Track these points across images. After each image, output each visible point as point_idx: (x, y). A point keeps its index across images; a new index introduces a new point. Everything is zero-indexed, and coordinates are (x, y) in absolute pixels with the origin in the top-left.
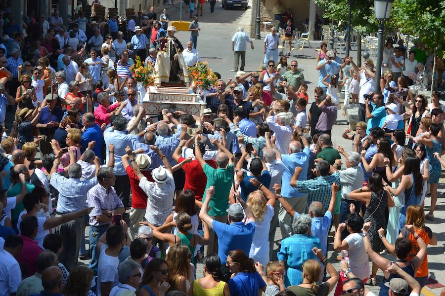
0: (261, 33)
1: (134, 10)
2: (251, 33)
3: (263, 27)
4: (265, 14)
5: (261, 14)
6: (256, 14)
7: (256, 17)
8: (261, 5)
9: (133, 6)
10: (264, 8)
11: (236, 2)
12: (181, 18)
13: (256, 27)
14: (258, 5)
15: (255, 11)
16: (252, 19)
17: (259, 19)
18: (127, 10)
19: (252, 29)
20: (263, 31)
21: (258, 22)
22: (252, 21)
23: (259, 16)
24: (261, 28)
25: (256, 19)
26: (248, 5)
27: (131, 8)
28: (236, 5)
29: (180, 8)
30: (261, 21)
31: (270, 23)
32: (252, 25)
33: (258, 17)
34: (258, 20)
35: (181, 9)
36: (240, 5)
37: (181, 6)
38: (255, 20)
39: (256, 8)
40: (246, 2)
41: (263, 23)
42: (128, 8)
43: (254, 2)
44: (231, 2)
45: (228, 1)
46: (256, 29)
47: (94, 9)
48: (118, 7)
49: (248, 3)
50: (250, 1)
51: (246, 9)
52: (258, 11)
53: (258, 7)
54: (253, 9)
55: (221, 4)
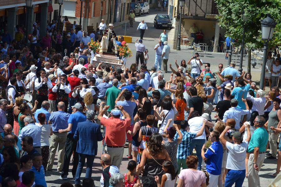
0: (181, 46)
1: (93, 27)
2: (174, 46)
3: (182, 42)
4: (184, 33)
5: (181, 32)
6: (178, 33)
7: (178, 34)
8: (182, 27)
9: (92, 24)
10: (184, 29)
11: (164, 23)
12: (125, 33)
13: (177, 41)
14: (180, 27)
15: (177, 31)
16: (175, 36)
17: (180, 36)
18: (88, 27)
19: (174, 43)
20: (183, 45)
21: (179, 38)
22: (175, 38)
23: (180, 34)
24: (181, 43)
25: (178, 36)
26: (172, 26)
28: (164, 26)
29: (125, 27)
30: (181, 38)
31: (188, 39)
32: (175, 40)
33: (179, 35)
34: (179, 37)
35: (126, 27)
36: (167, 26)
37: (126, 26)
38: (177, 36)
39: (178, 28)
40: (171, 24)
41: (183, 39)
42: (89, 26)
43: (176, 24)
44: (161, 23)
45: (159, 23)
46: (177, 43)
47: (65, 25)
48: (82, 24)
49: (173, 25)
50: (174, 23)
51: (171, 29)
52: (179, 31)
53: (179, 28)
54: (176, 29)
55: (154, 25)
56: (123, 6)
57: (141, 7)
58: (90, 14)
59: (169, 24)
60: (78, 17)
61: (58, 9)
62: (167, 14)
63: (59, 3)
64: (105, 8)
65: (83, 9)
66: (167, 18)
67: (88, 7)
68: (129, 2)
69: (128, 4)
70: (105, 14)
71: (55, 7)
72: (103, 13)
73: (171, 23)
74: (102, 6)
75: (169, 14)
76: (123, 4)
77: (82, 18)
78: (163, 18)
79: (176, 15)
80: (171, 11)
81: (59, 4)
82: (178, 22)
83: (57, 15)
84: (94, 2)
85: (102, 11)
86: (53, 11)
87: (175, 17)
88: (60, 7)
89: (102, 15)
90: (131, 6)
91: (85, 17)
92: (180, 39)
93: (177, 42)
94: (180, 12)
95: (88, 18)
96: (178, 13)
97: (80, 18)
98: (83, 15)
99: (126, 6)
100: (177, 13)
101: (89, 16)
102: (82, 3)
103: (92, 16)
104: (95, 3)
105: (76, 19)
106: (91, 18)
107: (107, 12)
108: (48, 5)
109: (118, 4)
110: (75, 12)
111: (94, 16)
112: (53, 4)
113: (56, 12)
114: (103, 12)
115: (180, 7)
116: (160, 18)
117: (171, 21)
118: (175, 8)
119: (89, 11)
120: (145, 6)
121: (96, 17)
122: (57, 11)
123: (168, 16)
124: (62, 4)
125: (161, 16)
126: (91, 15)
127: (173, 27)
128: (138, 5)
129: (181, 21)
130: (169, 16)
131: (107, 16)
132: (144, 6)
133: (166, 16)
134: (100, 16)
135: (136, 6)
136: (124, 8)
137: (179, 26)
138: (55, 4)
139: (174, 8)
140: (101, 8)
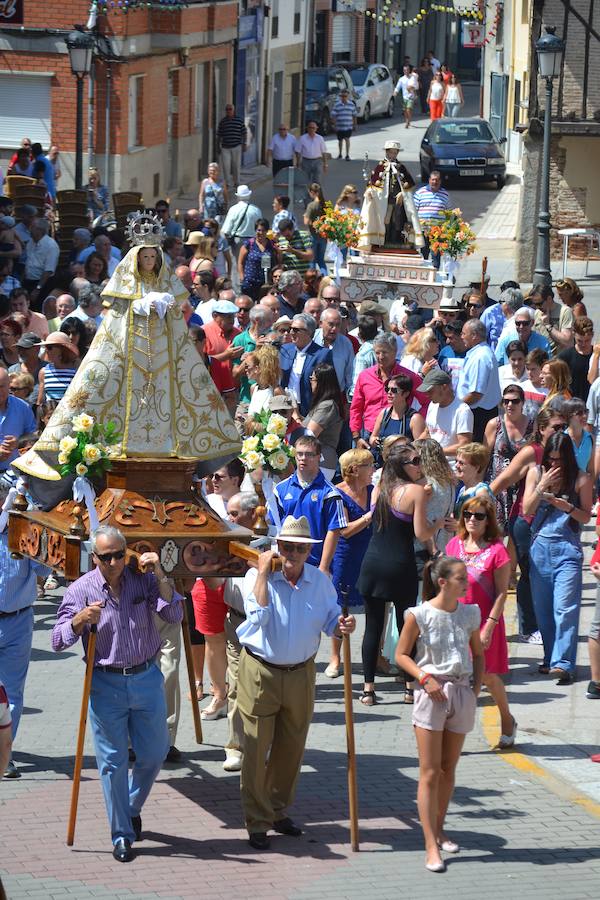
0: (554, 265)
1: (139, 195)
2: (521, 265)
3: (559, 246)
4: (564, 203)
5: (552, 202)
6: (537, 205)
7: (537, 212)
8: (553, 174)
9: (134, 182)
10: (563, 183)
11: (467, 162)
13: (535, 244)
14: (544, 173)
15: (533, 195)
16: (524, 219)
17: (546, 219)
18: (115, 196)
19: (522, 252)
20: (560, 258)
21: (541, 229)
22: (524, 229)
23: (547, 209)
24: (552, 250)
25: (537, 218)
26: (509, 171)
27: (127, 189)
28: (466, 173)
30: (551, 226)
31: (584, 231)
32: (522, 241)
33: (543, 214)
34: (541, 224)
35: (291, 188)
36: (480, 173)
38: (531, 222)
39: (535, 184)
40: (500, 161)
41: (560, 232)
42: (117, 191)
43: (529, 163)
44: (451, 162)
45: (442, 162)
46: (535, 255)
49: (508, 165)
50: (515, 157)
51: (500, 187)
52: (540, 194)
53: (543, 180)
54: (526, 185)
55: (419, 169)
56: (273, 89)
57: (357, 89)
58: (118, 134)
59: (492, 161)
60: (66, 149)
62: (478, 117)
64: (187, 100)
65: (89, 111)
66: (483, 138)
67: (109, 102)
68: (297, 68)
69: (295, 77)
70: (190, 130)
72: (182, 126)
73: (500, 156)
74: (175, 91)
75: (486, 117)
76: (272, 80)
77: (86, 156)
78: (462, 138)
79: (524, 121)
80: (499, 103)
82: (536, 154)
84: (134, 77)
85: (175, 117)
87: (520, 130)
89: (175, 135)
90: (308, 86)
91: (98, 149)
92: (545, 232)
93: (535, 249)
94: (542, 107)
95: (113, 152)
96: (533, 112)
97: (73, 154)
98: (86, 141)
99: (287, 86)
100: (530, 109)
101: (118, 143)
102: (80, 84)
103: (131, 141)
104: (140, 81)
106: (125, 152)
107: (198, 121)
109: (247, 78)
110: (48, 122)
111: (140, 142)
114: (180, 121)
115: (541, 83)
116: (448, 138)
117: (499, 148)
118: (518, 83)
119: (116, 119)
120: (375, 81)
121: (149, 146)
123: (484, 125)
125: (453, 129)
126: (125, 139)
127: (508, 176)
128: (339, 80)
129: (549, 146)
130: (492, 128)
131: (199, 138)
132: (371, 84)
133: (478, 126)
134: (169, 140)
135: (332, 84)
136: (278, 96)
137: (540, 171)
139: (512, 86)
140: (171, 101)
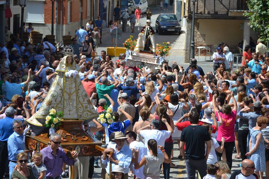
0: (196, 57)
1: (71, 36)
2: (186, 58)
3: (197, 51)
4: (199, 39)
5: (195, 39)
6: (191, 39)
7: (191, 41)
8: (195, 30)
9: (69, 33)
10: (198, 33)
11: (170, 27)
12: (116, 43)
13: (190, 51)
14: (192, 30)
15: (189, 36)
16: (187, 44)
17: (193, 44)
18: (63, 37)
19: (186, 53)
20: (198, 55)
21: (192, 47)
22: (187, 46)
23: (194, 40)
24: (195, 53)
25: (191, 43)
27: (67, 35)
28: (169, 30)
29: (115, 34)
30: (195, 46)
31: (205, 47)
32: (186, 50)
33: (192, 42)
34: (192, 45)
35: (117, 35)
36: (173, 30)
37: (117, 32)
38: (189, 44)
39: (190, 33)
40: (180, 27)
41: (198, 47)
42: (64, 35)
43: (188, 27)
44: (165, 27)
45: (162, 27)
46: (190, 54)
47: (31, 36)
48: (55, 34)
49: (182, 28)
50: (184, 25)
51: (180, 34)
52: (192, 36)
53: (192, 32)
54: (187, 34)
55: (155, 29)
56: (111, 5)
57: (136, 5)
58: (65, 18)
59: (177, 27)
60: (49, 23)
61: (20, 12)
62: (173, 14)
63: (21, 4)
64: (85, 8)
65: (56, 12)
66: (174, 20)
67: (62, 9)
71: (15, 10)
72: (84, 16)
73: (179, 25)
74: (82, 6)
75: (175, 13)
76: (111, 2)
77: (55, 25)
78: (168, 20)
79: (186, 14)
80: (179, 9)
81: (21, 6)
82: (190, 24)
83: (19, 21)
84: (69, 1)
85: (82, 13)
86: (13, 16)
87: (185, 17)
88: (23, 10)
89: (82, 19)
90: (122, 4)
91: (58, 23)
92: (193, 47)
93: (190, 53)
94: (192, 10)
95: (63, 24)
96: (189, 12)
97: (51, 24)
98: (55, 21)
101: (65, 21)
102: (53, 3)
103: (68, 21)
104: (71, 3)
105: (46, 26)
106: (67, 24)
107: (89, 14)
108: (5, 8)
109: (103, 2)
110: (43, 15)
111: (71, 21)
112: (12, 6)
113: (16, 17)
114: (83, 15)
115: (192, 3)
116: (164, 20)
117: (179, 23)
118: (185, 3)
119: (64, 14)
121: (74, 22)
122: (18, 16)
123: (175, 16)
124: (25, 6)
125: (165, 17)
126: (67, 20)
127: (182, 31)
128: (131, 3)
129: (194, 22)
130: (177, 17)
132: (141, 4)
133: (173, 16)
134: (80, 20)
135: (129, 4)
138: (14, 5)
139: (183, 4)
140: (80, 9)
